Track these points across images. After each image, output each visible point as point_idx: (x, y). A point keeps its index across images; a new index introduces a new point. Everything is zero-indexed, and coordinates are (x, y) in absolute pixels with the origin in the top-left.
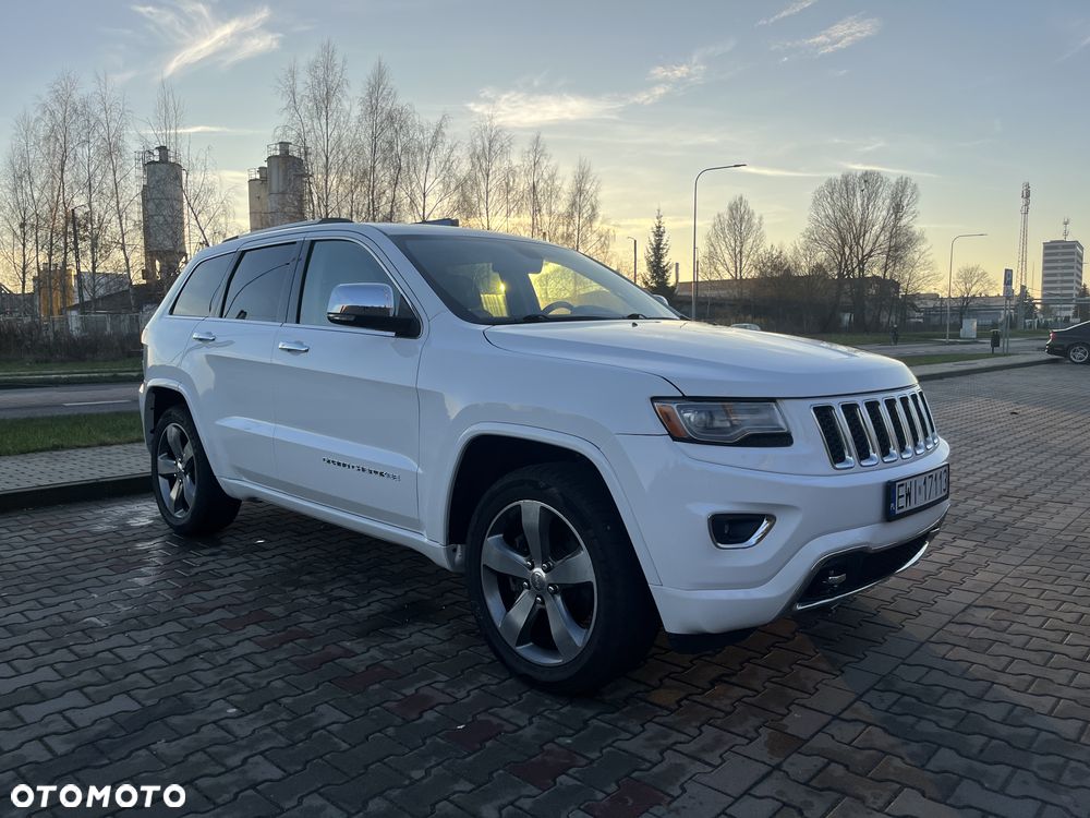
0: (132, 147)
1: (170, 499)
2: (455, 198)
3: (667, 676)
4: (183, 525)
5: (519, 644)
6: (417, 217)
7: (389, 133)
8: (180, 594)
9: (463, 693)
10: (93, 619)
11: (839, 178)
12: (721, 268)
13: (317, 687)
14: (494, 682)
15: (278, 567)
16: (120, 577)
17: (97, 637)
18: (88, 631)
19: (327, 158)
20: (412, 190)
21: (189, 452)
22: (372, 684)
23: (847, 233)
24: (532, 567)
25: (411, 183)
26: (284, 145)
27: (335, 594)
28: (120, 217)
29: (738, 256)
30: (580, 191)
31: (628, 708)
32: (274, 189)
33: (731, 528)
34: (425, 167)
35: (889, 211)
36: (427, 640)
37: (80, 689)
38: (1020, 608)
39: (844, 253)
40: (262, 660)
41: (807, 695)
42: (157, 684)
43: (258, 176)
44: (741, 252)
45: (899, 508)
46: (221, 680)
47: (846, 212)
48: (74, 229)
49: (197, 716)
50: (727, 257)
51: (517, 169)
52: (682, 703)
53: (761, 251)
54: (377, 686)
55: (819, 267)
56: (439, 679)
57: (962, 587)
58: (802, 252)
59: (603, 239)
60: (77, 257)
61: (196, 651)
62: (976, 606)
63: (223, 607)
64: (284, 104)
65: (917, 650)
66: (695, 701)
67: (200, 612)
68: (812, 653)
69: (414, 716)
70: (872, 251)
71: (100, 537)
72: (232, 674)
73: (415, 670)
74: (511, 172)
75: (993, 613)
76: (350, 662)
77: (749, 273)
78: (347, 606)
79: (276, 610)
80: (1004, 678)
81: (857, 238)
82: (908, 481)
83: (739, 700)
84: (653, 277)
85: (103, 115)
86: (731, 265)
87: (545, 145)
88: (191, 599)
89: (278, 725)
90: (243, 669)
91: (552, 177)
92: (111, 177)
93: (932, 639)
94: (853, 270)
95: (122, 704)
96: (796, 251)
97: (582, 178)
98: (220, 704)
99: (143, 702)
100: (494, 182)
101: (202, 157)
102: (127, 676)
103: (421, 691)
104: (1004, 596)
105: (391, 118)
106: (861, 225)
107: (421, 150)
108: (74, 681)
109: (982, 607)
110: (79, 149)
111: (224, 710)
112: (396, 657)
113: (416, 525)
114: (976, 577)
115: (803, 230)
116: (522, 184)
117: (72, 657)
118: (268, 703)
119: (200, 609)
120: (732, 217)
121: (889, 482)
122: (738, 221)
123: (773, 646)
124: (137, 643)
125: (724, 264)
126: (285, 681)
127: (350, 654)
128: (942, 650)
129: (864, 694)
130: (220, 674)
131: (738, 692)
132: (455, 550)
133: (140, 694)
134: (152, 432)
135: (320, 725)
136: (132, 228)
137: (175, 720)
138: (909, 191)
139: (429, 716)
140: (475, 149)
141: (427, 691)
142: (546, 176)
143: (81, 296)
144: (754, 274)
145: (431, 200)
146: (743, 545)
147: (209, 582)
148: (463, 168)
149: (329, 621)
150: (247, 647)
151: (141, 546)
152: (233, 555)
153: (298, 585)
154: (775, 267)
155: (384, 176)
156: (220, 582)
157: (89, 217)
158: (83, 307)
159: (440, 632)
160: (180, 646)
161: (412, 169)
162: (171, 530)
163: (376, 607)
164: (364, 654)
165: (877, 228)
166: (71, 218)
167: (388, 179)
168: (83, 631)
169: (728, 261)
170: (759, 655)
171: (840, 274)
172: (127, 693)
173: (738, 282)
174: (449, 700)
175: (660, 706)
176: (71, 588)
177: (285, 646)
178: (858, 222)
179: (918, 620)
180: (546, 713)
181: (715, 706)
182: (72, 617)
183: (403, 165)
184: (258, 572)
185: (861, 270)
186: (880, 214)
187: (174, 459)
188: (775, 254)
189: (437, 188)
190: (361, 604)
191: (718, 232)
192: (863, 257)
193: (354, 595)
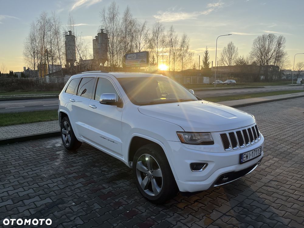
0: (62, 32)
1: (65, 140)
2: (148, 45)
3: (183, 199)
4: (68, 147)
5: (145, 189)
6: (138, 50)
7: (130, 27)
8: (65, 168)
9: (130, 202)
10: (44, 175)
11: (262, 36)
12: (225, 63)
13: (95, 198)
14: (138, 199)
15: (90, 161)
16: (51, 162)
17: (44, 180)
18: (42, 178)
19: (113, 34)
20: (136, 43)
21: (69, 129)
22: (108, 198)
23: (263, 52)
24: (148, 171)
25: (136, 41)
26: (102, 30)
27: (104, 169)
28: (59, 51)
29: (230, 59)
30: (184, 42)
31: (171, 208)
32: (99, 42)
33: (196, 167)
34: (140, 36)
35: (276, 45)
36: (124, 185)
37: (39, 196)
38: (285, 182)
39: (262, 58)
40: (82, 189)
41: (218, 207)
42: (57, 195)
43: (95, 39)
44: (231, 58)
45: (244, 160)
46: (72, 195)
47: (263, 46)
48: (47, 54)
49: (65, 205)
50: (227, 60)
51: (166, 36)
52: (185, 207)
53: (237, 58)
54: (109, 198)
55: (254, 62)
56: (125, 197)
57: (271, 174)
58: (249, 58)
59: (190, 55)
60: (48, 62)
61: (67, 185)
62: (273, 181)
63: (75, 172)
64: (102, 19)
65: (252, 194)
66: (189, 207)
67: (70, 174)
68: (223, 194)
69: (117, 208)
70: (270, 58)
71: (48, 150)
72: (75, 193)
73: (119, 194)
74: (164, 36)
75: (277, 183)
76: (104, 191)
77: (233, 64)
78: (106, 173)
79: (88, 174)
80: (274, 205)
81: (267, 54)
82: (247, 153)
83: (200, 207)
84: (204, 66)
85: (54, 23)
86: (228, 62)
87: (174, 29)
88: (68, 170)
89: (84, 209)
90: (78, 191)
91: (176, 38)
92: (56, 40)
93: (257, 191)
94: (265, 63)
95: (48, 200)
96: (247, 58)
97: (184, 37)
98: (71, 202)
99: (53, 200)
100: (159, 40)
101: (80, 35)
102: (50, 192)
103: (120, 200)
104: (282, 177)
105: (131, 22)
106: (268, 50)
107: (139, 31)
108: (37, 193)
109: (274, 181)
110: (48, 33)
111: (72, 203)
112: (116, 190)
113: (121, 155)
114: (275, 171)
115: (250, 52)
116: (167, 40)
117: (38, 186)
118: (82, 202)
119: (70, 173)
120: (229, 48)
121: (241, 154)
122: (230, 49)
123: (213, 191)
124: (54, 183)
125: (226, 62)
126: (87, 196)
127: (104, 188)
128: (258, 194)
129: (234, 207)
130: (72, 193)
131: (201, 205)
132: (131, 163)
133: (53, 198)
134: (61, 122)
135: (94, 209)
136: (62, 54)
137: (60, 206)
138: (283, 40)
139: (121, 208)
140: (154, 31)
141: (121, 201)
142: (174, 38)
143: (49, 72)
144: (235, 64)
145: (142, 45)
146: (199, 171)
147: (73, 165)
148: (150, 36)
149: (101, 178)
150: (80, 185)
151: (58, 153)
152: (80, 156)
153: (95, 166)
154: (241, 62)
155: (128, 39)
156: (75, 165)
157: (51, 51)
158: (50, 75)
159: (128, 183)
160: (64, 184)
161: (136, 37)
162: (65, 148)
163: (113, 174)
164: (107, 188)
165: (273, 51)
166: (46, 51)
167: (130, 39)
168: (41, 178)
169: (227, 61)
170: (208, 194)
171: (261, 65)
172: (49, 197)
173: (230, 67)
174: (126, 203)
175: (179, 208)
176: (40, 165)
177: (89, 185)
178: (267, 49)
179: (255, 185)
180: (150, 209)
181: (193, 209)
182: (39, 174)
183: (134, 36)
184: (85, 162)
185: (267, 63)
186: (274, 46)
187: (66, 130)
188: (241, 59)
189: (143, 42)
190: (109, 173)
191: (224, 52)
192: (268, 59)
193: (108, 170)
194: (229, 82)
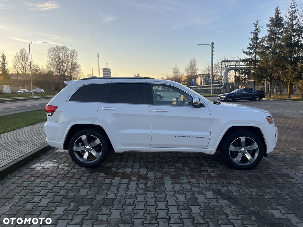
5: (239, 163)
11: (55, 47)
24: (242, 149)
44: (25, 65)
50: (20, 67)
53: (32, 66)
77: (28, 72)
86: (22, 70)
96: (43, 67)
112: (216, 173)
122: (23, 56)
154: (37, 71)
173: (25, 75)
177: (197, 177)
187: (85, 145)
191: (17, 58)
194: (37, 91)
